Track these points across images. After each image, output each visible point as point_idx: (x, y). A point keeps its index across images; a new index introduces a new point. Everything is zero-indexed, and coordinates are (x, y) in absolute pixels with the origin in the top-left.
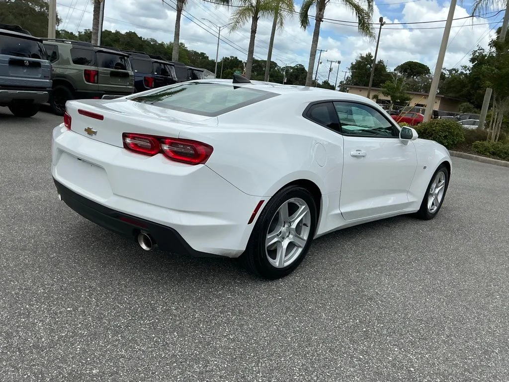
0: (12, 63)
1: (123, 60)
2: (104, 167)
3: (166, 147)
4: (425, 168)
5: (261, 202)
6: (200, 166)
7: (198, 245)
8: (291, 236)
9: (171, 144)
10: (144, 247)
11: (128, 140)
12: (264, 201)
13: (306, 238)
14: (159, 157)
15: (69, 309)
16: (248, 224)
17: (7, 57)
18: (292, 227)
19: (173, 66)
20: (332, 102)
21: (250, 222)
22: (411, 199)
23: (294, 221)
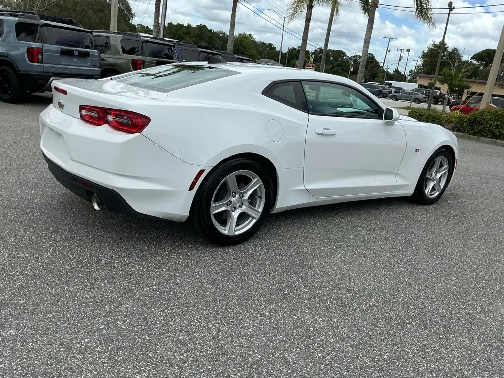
0: (63, 53)
1: (170, 51)
2: (63, 135)
3: (110, 118)
4: (417, 150)
5: (202, 172)
6: (137, 134)
7: (140, 207)
8: (244, 207)
9: (116, 115)
10: (96, 207)
11: (83, 112)
12: (205, 170)
13: (260, 210)
14: (106, 126)
15: (27, 255)
16: (189, 190)
17: (59, 48)
18: (244, 198)
19: (221, 55)
20: (300, 81)
21: (191, 189)
22: (400, 182)
23: (246, 192)
